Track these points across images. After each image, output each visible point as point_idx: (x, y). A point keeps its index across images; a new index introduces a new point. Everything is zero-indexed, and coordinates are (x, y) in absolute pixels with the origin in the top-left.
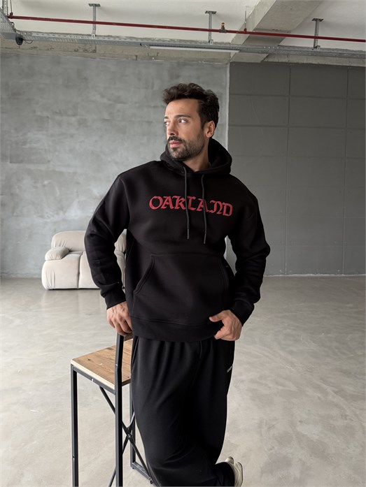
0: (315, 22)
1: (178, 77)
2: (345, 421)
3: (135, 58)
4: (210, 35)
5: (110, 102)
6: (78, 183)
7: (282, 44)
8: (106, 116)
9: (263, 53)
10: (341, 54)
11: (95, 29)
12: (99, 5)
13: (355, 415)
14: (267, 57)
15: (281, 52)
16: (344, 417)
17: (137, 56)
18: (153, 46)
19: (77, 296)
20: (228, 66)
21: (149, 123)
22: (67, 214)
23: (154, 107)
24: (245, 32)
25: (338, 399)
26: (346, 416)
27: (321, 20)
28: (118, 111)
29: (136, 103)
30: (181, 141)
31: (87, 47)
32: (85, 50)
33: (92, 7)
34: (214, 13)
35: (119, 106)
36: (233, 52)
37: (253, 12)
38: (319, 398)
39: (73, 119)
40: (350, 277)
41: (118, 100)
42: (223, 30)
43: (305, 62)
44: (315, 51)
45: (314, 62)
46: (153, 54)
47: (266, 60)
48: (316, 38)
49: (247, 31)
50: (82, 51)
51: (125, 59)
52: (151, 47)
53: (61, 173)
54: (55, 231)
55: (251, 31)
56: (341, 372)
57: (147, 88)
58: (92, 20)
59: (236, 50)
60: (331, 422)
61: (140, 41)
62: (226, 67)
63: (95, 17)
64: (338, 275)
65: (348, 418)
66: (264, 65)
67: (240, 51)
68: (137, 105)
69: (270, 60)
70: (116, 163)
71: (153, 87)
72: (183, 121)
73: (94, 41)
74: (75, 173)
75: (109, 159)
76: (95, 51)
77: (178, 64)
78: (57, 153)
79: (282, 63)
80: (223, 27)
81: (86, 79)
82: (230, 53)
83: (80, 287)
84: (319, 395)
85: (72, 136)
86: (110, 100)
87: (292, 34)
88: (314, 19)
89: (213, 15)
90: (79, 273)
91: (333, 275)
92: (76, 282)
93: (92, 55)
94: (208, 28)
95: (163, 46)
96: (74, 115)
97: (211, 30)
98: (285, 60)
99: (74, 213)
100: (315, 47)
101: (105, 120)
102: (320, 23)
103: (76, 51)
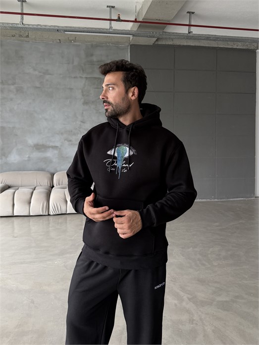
0: (189, 14)
1: (92, 55)
2: (192, 326)
3: (59, 41)
4: (110, 24)
5: (41, 74)
6: (16, 135)
7: (165, 30)
8: (38, 85)
9: (152, 37)
10: (208, 38)
11: (22, 19)
12: (25, 1)
13: (201, 319)
14: (157, 40)
15: (164, 37)
16: (191, 321)
17: (60, 40)
18: (67, 31)
19: (13, 222)
20: (129, 47)
21: (71, 89)
22: (8, 159)
23: (74, 77)
24: (135, 21)
25: (190, 306)
26: (193, 320)
27: (193, 13)
28: (47, 80)
29: (60, 74)
30: (109, 104)
31: (22, 33)
32: (20, 36)
33: (20, 2)
34: (113, 7)
35: (47, 77)
37: (142, 7)
38: (176, 305)
39: (12, 87)
40: (222, 202)
41: (47, 72)
42: (119, 20)
43: (185, 44)
44: (189, 37)
45: (192, 45)
46: (71, 39)
47: (156, 43)
48: (190, 25)
49: (137, 20)
50: (18, 36)
51: (51, 42)
52: (66, 33)
53: (4, 128)
55: (141, 20)
56: (198, 280)
57: (69, 64)
58: (20, 12)
59: (131, 35)
60: (180, 326)
61: (56, 28)
62: (128, 48)
63: (22, 10)
64: (212, 200)
65: (194, 322)
66: (155, 47)
67: (133, 35)
68: (61, 76)
69: (160, 43)
70: (46, 120)
71: (73, 63)
72: (110, 89)
73: (22, 28)
74: (14, 128)
75: (40, 117)
76: (28, 36)
77: (92, 46)
79: (168, 45)
80: (119, 17)
81: (22, 57)
82: (130, 37)
83: (15, 215)
84: (176, 302)
85: (11, 100)
86: (40, 72)
87: (171, 22)
88: (188, 12)
89: (112, 9)
90: (14, 205)
91: (208, 200)
92: (11, 211)
93: (25, 38)
94: (109, 18)
95: (75, 32)
96: (13, 84)
97: (111, 20)
98: (170, 43)
99: (14, 158)
100: (189, 33)
101: (37, 87)
102: (192, 15)
103: (13, 36)
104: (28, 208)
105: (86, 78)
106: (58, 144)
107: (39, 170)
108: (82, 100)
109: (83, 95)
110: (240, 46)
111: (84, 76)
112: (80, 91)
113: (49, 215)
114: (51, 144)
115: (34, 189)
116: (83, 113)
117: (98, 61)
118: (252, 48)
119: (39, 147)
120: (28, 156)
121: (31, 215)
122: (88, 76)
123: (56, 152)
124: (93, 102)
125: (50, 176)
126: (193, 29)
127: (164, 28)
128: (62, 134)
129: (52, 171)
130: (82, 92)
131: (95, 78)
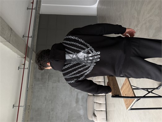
1: (39, 79)
3: (32, 93)
4: (26, 69)
6: (72, 111)
8: (50, 102)
9: (32, 52)
10: (34, 30)
11: (21, 106)
12: (14, 105)
21: (53, 88)
22: (82, 115)
24: (25, 58)
27: (23, 35)
28: (49, 98)
31: (27, 108)
32: (29, 109)
33: (14, 107)
34: (19, 67)
35: (47, 98)
36: (32, 62)
37: (19, 55)
39: (51, 113)
41: (45, 98)
42: (24, 64)
43: (36, 40)
44: (33, 37)
48: (28, 37)
51: (32, 96)
52: (28, 87)
53: (69, 117)
54: (88, 119)
55: (25, 56)
57: (42, 89)
58: (18, 107)
61: (26, 91)
63: (17, 106)
67: (31, 59)
68: (47, 92)
69: (35, 51)
70: (65, 98)
71: (42, 87)
73: (25, 106)
74: (69, 112)
75: (64, 101)
76: (29, 106)
78: (62, 119)
80: (23, 64)
81: (38, 109)
85: (56, 113)
86: (45, 101)
87: (27, 44)
88: (23, 37)
89: (20, 68)
90: (101, 111)
92: (104, 112)
96: (50, 113)
97: (24, 68)
98: (35, 47)
99: (82, 112)
100: (31, 37)
101: (52, 102)
102: (24, 36)
103: (29, 112)
104: (102, 104)
105: (48, 81)
106: (76, 93)
107: (87, 102)
108: (58, 83)
109: (56, 82)
110: (38, 20)
111: (47, 82)
112: (54, 84)
113: (105, 95)
114: (76, 96)
115: (95, 102)
116: (63, 83)
117: (41, 76)
118: (39, 15)
119: (77, 102)
120: (81, 106)
121: (105, 103)
122: (48, 80)
123: (79, 94)
124: (59, 78)
125: (89, 96)
126: (30, 36)
127: (29, 47)
128: (72, 91)
129: (87, 95)
130: (54, 83)
131: (48, 77)
